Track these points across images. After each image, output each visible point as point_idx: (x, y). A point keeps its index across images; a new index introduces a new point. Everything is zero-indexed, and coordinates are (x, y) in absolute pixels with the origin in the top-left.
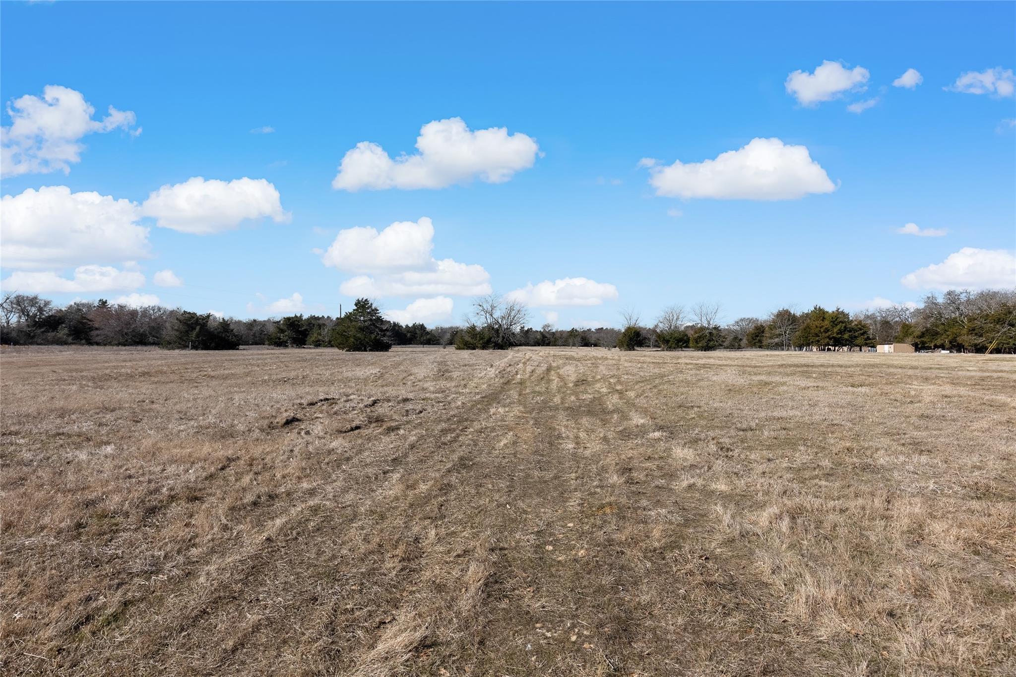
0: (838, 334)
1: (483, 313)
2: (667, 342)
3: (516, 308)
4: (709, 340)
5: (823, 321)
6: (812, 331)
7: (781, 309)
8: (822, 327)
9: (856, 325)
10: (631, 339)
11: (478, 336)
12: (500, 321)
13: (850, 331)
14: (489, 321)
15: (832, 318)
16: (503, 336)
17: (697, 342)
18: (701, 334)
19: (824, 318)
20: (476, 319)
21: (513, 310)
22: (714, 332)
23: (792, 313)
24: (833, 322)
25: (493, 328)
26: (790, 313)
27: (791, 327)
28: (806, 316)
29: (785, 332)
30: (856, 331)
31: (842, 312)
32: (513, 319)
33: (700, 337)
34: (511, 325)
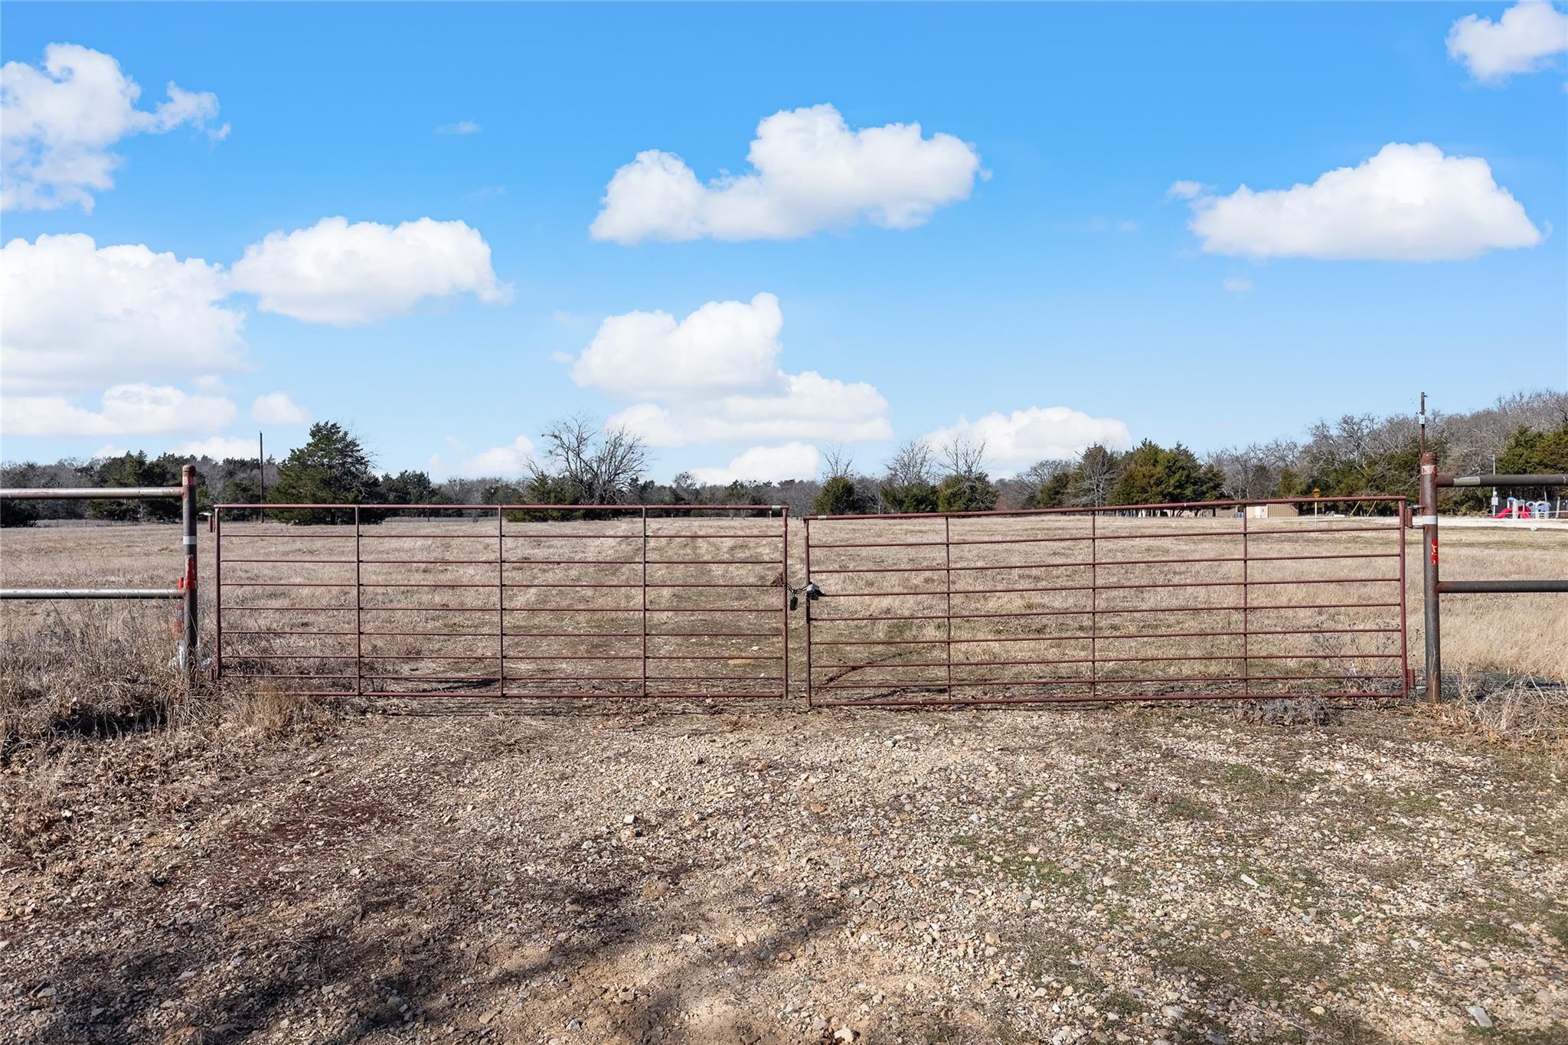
0: (1176, 487)
1: (560, 451)
2: (901, 503)
3: (627, 441)
4: (970, 500)
5: (1154, 465)
6: (1137, 483)
7: (1092, 446)
8: (1152, 476)
9: (1205, 474)
10: (837, 498)
11: (553, 495)
12: (595, 465)
13: (1195, 484)
14: (573, 467)
15: (1168, 461)
16: (601, 496)
17: (949, 503)
18: (956, 489)
19: (1156, 461)
20: (547, 461)
21: (621, 445)
22: (978, 485)
23: (1109, 451)
24: (1169, 468)
25: (581, 481)
26: (1105, 452)
27: (1107, 476)
28: (1130, 456)
29: (1098, 486)
30: (1203, 483)
31: (1186, 452)
32: (621, 462)
33: (954, 495)
34: (616, 474)
